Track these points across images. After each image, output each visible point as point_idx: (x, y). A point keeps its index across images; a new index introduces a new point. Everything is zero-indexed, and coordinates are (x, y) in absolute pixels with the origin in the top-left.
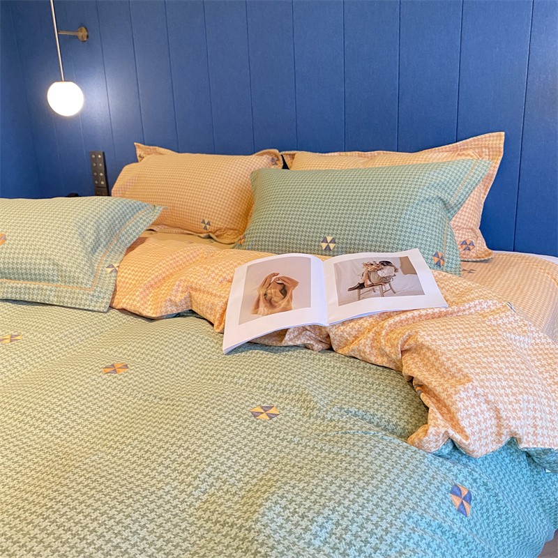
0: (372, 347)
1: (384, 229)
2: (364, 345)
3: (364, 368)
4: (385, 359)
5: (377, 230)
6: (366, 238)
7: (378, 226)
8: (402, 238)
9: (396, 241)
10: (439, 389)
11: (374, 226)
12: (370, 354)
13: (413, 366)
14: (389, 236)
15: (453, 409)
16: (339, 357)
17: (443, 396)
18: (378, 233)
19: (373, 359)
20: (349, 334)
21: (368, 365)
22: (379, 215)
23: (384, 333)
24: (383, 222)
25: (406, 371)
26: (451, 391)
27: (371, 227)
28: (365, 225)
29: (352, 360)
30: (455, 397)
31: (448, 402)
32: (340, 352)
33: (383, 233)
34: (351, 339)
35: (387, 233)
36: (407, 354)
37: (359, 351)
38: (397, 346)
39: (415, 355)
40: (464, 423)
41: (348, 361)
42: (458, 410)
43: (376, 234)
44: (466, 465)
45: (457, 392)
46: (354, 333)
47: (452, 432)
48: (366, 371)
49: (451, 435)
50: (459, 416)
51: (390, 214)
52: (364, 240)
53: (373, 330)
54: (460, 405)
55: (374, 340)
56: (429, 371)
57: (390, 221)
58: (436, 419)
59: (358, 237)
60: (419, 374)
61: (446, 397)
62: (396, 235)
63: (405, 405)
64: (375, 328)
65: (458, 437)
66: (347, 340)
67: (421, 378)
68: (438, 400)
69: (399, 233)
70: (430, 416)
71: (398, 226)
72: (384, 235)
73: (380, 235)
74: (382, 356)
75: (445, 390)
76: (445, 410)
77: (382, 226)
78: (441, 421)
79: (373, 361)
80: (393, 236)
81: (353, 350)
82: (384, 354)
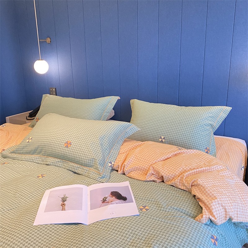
0: (180, 182)
1: (185, 136)
2: (177, 182)
3: (176, 190)
4: (185, 187)
5: (182, 136)
6: (178, 139)
7: (183, 134)
8: (193, 140)
9: (190, 142)
10: (206, 201)
11: (181, 134)
12: (179, 185)
13: (196, 192)
14: (187, 139)
15: (211, 209)
16: (167, 185)
17: (207, 204)
18: (183, 137)
19: (180, 187)
20: (171, 177)
21: (178, 189)
22: (183, 130)
23: (184, 178)
24: (185, 133)
25: (193, 193)
26: (210, 202)
27: (180, 135)
28: (178, 133)
29: (172, 187)
30: (212, 204)
31: (209, 206)
32: (167, 183)
33: (185, 137)
34: (171, 179)
35: (187, 138)
36: (193, 187)
37: (175, 184)
38: (190, 184)
39: (196, 187)
40: (215, 214)
41: (170, 188)
42: (213, 209)
43: (182, 138)
44: (215, 228)
45: (212, 203)
46: (173, 177)
47: (211, 217)
48: (177, 192)
49: (210, 218)
50: (213, 211)
51: (188, 130)
52: (177, 140)
53: (180, 176)
54: (213, 207)
55: (180, 180)
56: (201, 194)
57: (188, 133)
58: (205, 212)
59: (174, 138)
60: (198, 195)
61: (208, 204)
62: (190, 139)
63: (193, 206)
64: (181, 176)
65: (213, 219)
66: (170, 179)
67: (199, 196)
68: (205, 204)
69: (191, 138)
70: (203, 211)
71: (191, 135)
72: (185, 138)
73: (184, 138)
74: (183, 186)
75: (208, 202)
76: (207, 208)
77: (185, 135)
78: (207, 213)
80: (189, 139)
81: (172, 183)
82: (184, 186)
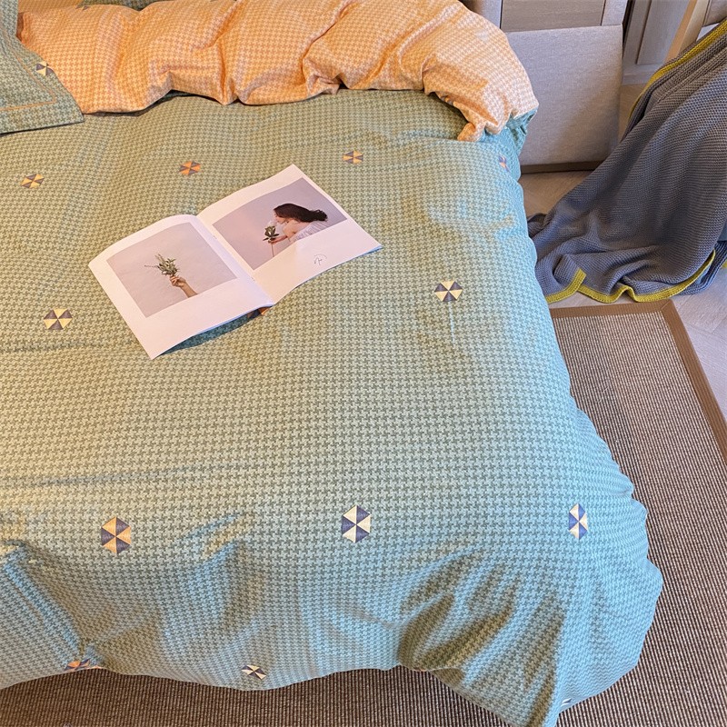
0: (391, 76)
3: (387, 96)
4: (404, 83)
12: (391, 82)
16: (358, 93)
21: (390, 93)
25: (429, 88)
29: (372, 92)
32: (356, 88)
34: (365, 74)
36: (428, 75)
37: (380, 83)
41: (370, 95)
45: (482, 94)
48: (390, 98)
56: (451, 83)
68: (473, 105)
79: (394, 88)
82: (403, 79)
